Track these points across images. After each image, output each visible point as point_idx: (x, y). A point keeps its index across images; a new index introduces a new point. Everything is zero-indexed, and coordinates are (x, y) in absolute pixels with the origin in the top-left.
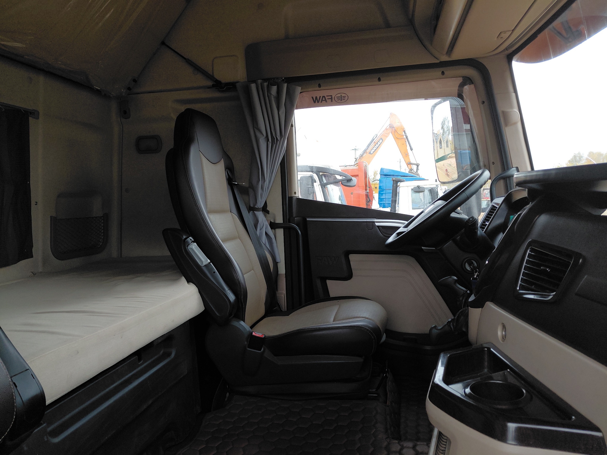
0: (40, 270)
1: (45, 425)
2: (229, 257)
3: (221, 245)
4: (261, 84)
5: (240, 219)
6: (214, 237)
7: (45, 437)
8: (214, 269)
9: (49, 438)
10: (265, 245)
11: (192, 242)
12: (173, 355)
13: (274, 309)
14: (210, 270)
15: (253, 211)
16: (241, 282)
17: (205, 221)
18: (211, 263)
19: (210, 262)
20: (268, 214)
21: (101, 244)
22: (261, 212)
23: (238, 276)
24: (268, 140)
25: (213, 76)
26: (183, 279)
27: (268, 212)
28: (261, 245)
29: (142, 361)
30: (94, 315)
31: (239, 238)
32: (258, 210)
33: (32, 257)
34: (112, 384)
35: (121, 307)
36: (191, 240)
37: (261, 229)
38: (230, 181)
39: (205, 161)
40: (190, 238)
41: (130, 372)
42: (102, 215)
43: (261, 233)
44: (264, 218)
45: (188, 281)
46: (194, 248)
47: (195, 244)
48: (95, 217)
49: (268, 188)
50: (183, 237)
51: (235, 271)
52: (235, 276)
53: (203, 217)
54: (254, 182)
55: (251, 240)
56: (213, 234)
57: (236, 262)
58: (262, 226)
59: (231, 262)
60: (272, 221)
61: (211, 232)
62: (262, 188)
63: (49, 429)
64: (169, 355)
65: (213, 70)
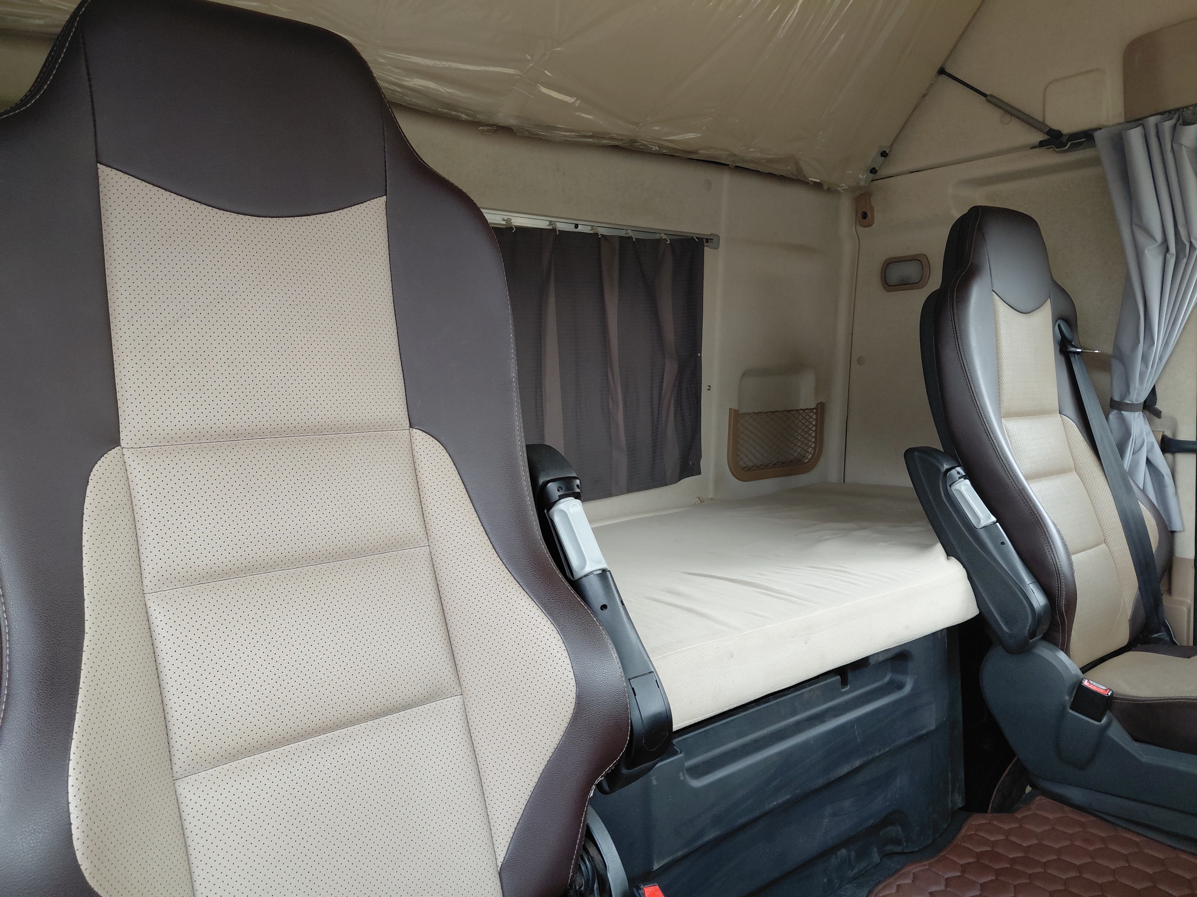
0: (711, 496)
1: (682, 755)
2: (1039, 516)
3: (1023, 488)
4: (1157, 125)
5: (1081, 430)
6: (1009, 470)
7: (681, 774)
8: (1004, 537)
9: (687, 777)
10: (1143, 491)
11: (960, 478)
12: (908, 689)
13: (1153, 636)
14: (995, 538)
15: (1118, 410)
16: (1062, 571)
17: (992, 437)
18: (998, 524)
19: (997, 522)
20: (1157, 419)
21: (810, 457)
22: (1139, 414)
23: (1056, 557)
24: (1167, 250)
25: (1043, 123)
26: (939, 549)
27: (1158, 414)
28: (1129, 490)
29: (848, 688)
30: (768, 595)
31: (1076, 471)
32: (1132, 408)
33: (700, 473)
34: (792, 715)
35: (814, 586)
36: (959, 473)
37: (1136, 452)
38: (1064, 347)
39: (1002, 309)
40: (959, 469)
41: (826, 702)
42: (814, 406)
43: (1134, 465)
44: (1147, 428)
45: (949, 553)
46: (964, 489)
47: (967, 482)
48: (801, 409)
49: (1160, 359)
50: (943, 466)
51: (1050, 546)
52: (1050, 558)
53: (988, 428)
54: (1126, 344)
55: (1105, 477)
56: (1006, 465)
57: (1055, 525)
58: (1138, 444)
59: (1042, 526)
60: (1169, 434)
61: (1003, 459)
62: (1145, 359)
63: (689, 763)
64: (900, 686)
65: (1044, 111)
